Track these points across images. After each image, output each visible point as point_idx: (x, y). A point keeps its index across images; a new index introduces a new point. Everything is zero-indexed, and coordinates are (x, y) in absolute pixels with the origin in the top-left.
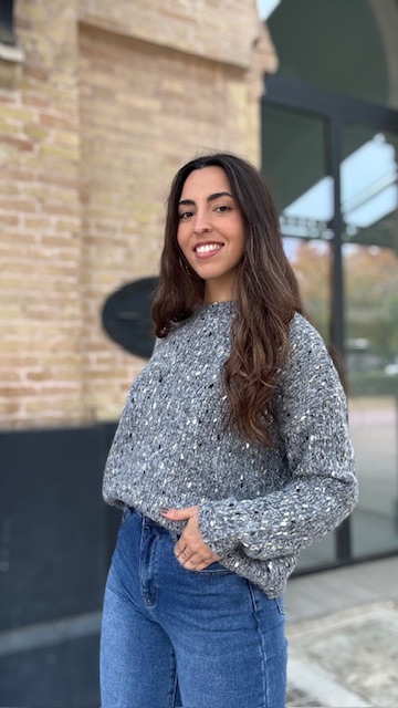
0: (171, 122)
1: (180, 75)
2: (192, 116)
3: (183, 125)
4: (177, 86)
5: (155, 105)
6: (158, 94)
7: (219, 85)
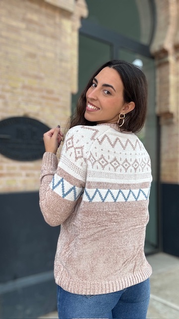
0: (31, 35)
1: (37, 11)
2: (43, 33)
3: (38, 38)
4: (35, 17)
5: (23, 25)
6: (24, 20)
7: (58, 19)
